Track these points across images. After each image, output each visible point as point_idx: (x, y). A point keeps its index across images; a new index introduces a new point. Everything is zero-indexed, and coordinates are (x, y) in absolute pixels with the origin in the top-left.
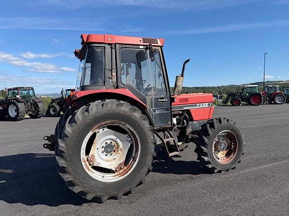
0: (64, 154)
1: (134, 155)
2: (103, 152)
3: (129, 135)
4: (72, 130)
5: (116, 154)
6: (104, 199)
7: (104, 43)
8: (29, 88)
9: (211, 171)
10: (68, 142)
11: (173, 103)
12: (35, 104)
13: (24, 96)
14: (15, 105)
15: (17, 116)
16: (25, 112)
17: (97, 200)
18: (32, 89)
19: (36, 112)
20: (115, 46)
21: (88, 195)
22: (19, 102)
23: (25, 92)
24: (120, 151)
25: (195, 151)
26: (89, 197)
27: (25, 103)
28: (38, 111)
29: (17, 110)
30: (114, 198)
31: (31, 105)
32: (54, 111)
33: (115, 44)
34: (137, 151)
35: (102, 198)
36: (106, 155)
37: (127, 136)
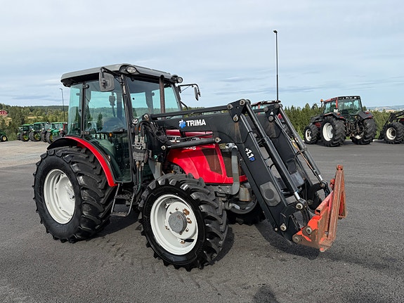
8: (353, 97)
12: (361, 122)
13: (346, 110)
14: (331, 124)
15: (333, 139)
16: (344, 134)
18: (358, 98)
19: (362, 134)
22: (337, 119)
23: (348, 104)
27: (345, 120)
28: (366, 133)
29: (334, 131)
31: (355, 124)
32: (393, 134)
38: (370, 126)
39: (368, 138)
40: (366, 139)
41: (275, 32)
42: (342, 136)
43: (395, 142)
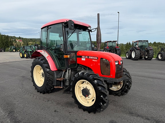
38: (151, 53)
39: (150, 58)
40: (149, 58)
41: (118, 12)
42: (138, 56)
43: (161, 60)
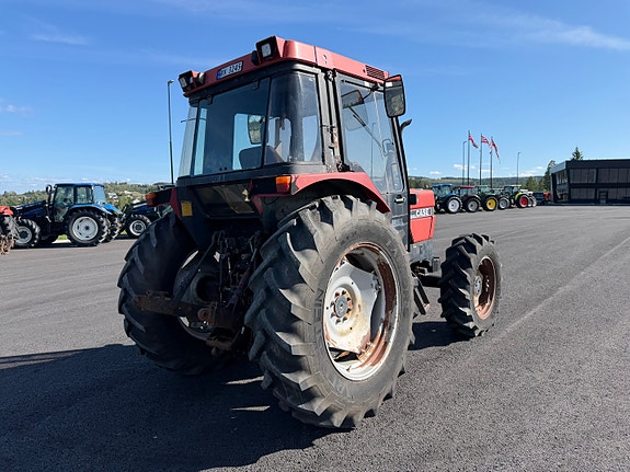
0: (298, 325)
1: (383, 316)
2: (332, 315)
3: (375, 274)
4: (310, 266)
5: (351, 319)
6: (359, 418)
7: (317, 66)
9: (468, 335)
10: (304, 295)
11: (411, 206)
17: (348, 425)
20: (334, 76)
21: (335, 415)
24: (358, 310)
25: (439, 301)
26: (337, 420)
30: (370, 414)
33: (334, 71)
34: (390, 307)
35: (355, 418)
36: (338, 321)
37: (371, 275)
